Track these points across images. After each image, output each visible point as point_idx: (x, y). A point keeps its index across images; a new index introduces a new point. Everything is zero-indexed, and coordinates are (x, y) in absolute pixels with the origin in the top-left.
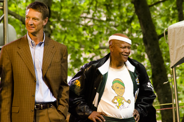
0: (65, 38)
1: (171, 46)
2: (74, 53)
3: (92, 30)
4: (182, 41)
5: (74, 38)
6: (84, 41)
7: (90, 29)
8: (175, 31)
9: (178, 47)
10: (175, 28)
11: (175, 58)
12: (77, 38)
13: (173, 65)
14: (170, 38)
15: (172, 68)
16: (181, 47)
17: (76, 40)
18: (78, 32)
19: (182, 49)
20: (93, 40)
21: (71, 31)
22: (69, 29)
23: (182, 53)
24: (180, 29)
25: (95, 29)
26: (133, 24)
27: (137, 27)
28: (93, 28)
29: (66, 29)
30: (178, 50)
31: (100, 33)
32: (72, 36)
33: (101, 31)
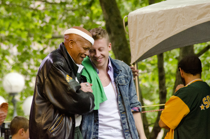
0: (10, 26)
1: (132, 38)
2: (20, 45)
3: (42, 16)
4: (145, 31)
5: (21, 26)
6: (33, 30)
7: (40, 15)
8: (136, 19)
9: (140, 39)
10: (137, 15)
11: (137, 52)
12: (25, 26)
13: (135, 61)
14: (131, 28)
15: (134, 64)
16: (144, 39)
17: (23, 28)
18: (26, 18)
19: (146, 41)
20: (45, 28)
21: (17, 17)
22: (14, 14)
23: (145, 47)
24: (143, 17)
25: (46, 15)
26: (93, 8)
27: (99, 12)
28: (44, 14)
29: (10, 14)
30: (141, 42)
31: (53, 19)
32: (19, 23)
33: (54, 16)
